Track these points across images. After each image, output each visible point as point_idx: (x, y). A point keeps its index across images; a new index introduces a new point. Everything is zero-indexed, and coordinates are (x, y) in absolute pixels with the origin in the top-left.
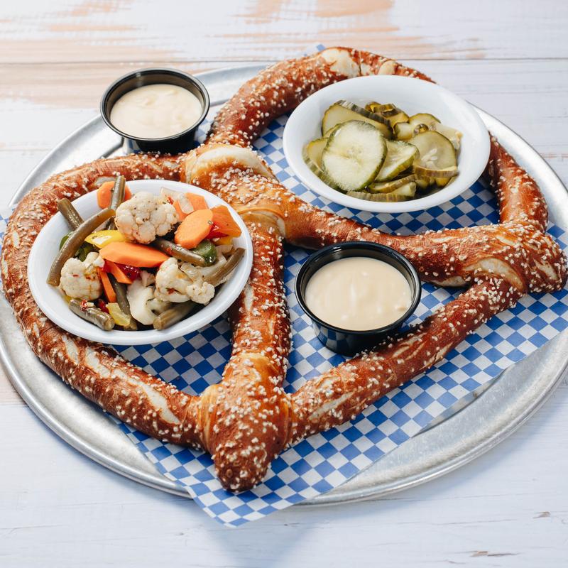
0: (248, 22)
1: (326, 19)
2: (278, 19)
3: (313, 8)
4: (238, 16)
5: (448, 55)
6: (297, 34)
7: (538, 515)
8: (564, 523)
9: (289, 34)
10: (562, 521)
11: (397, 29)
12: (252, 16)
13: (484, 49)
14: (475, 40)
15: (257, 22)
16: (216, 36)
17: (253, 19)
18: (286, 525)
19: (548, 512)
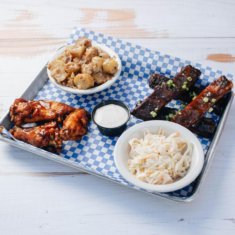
0: (81, 23)
1: (110, 22)
2: (92, 22)
3: (106, 18)
4: (77, 21)
5: (155, 36)
6: (99, 28)
7: (179, 220)
8: (189, 224)
9: (96, 28)
10: (188, 223)
11: (136, 26)
12: (82, 21)
13: (169, 34)
14: (166, 30)
15: (84, 23)
16: (69, 29)
17: (83, 22)
18: (81, 224)
19: (183, 219)
